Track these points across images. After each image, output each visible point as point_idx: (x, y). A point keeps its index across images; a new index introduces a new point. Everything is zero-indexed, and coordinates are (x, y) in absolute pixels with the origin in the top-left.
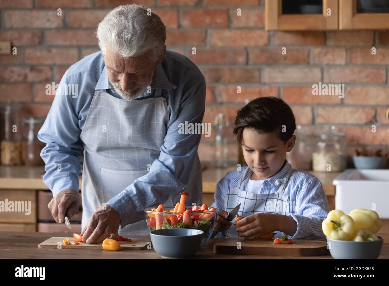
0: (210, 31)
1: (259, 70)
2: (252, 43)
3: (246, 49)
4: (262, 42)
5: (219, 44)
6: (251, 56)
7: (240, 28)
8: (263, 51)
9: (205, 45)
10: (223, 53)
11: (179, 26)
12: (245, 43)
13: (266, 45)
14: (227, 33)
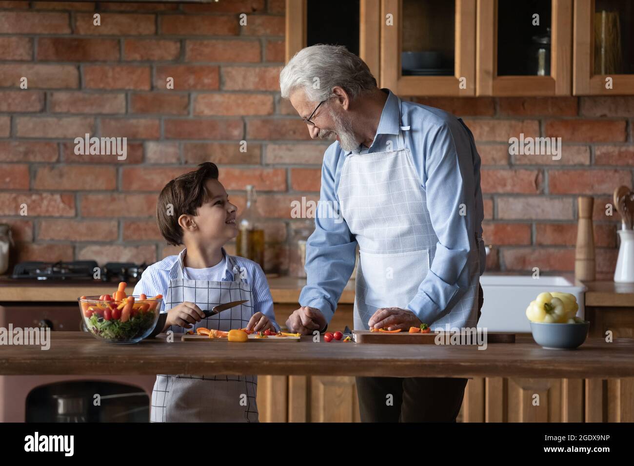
0: (193, 96)
1: (261, 147)
2: (252, 112)
3: (243, 118)
4: (264, 110)
5: (207, 112)
6: (249, 128)
7: (234, 92)
8: (265, 121)
9: (189, 114)
10: (212, 124)
11: (152, 88)
12: (242, 112)
13: (269, 114)
14: (217, 98)
